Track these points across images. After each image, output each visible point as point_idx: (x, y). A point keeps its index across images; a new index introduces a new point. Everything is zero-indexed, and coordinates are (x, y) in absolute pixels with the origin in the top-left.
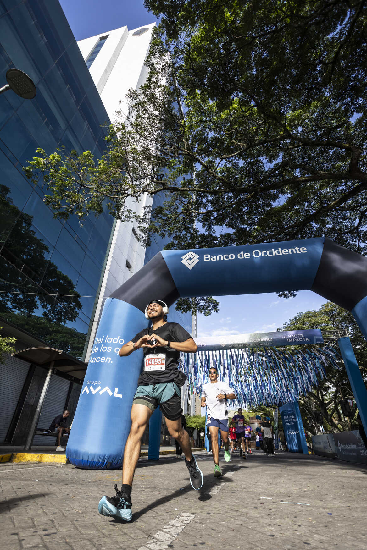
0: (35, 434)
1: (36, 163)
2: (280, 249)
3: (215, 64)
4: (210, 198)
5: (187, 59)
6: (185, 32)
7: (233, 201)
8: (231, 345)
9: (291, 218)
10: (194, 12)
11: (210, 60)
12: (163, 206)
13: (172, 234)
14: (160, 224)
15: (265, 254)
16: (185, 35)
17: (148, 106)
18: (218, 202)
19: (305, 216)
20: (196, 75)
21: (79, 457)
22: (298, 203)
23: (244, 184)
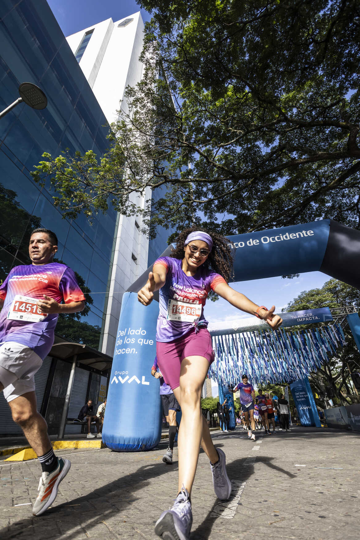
0: (66, 424)
1: (43, 167)
2: (287, 234)
3: (208, 54)
4: (210, 186)
5: (181, 51)
6: (177, 25)
7: (233, 188)
8: (243, 328)
9: (290, 200)
10: (186, 4)
11: (202, 50)
12: (165, 198)
13: (175, 224)
14: (163, 216)
15: (273, 239)
16: (177, 27)
17: (146, 102)
18: (218, 190)
19: (304, 197)
20: (190, 66)
21: (116, 441)
22: (297, 185)
23: (242, 169)
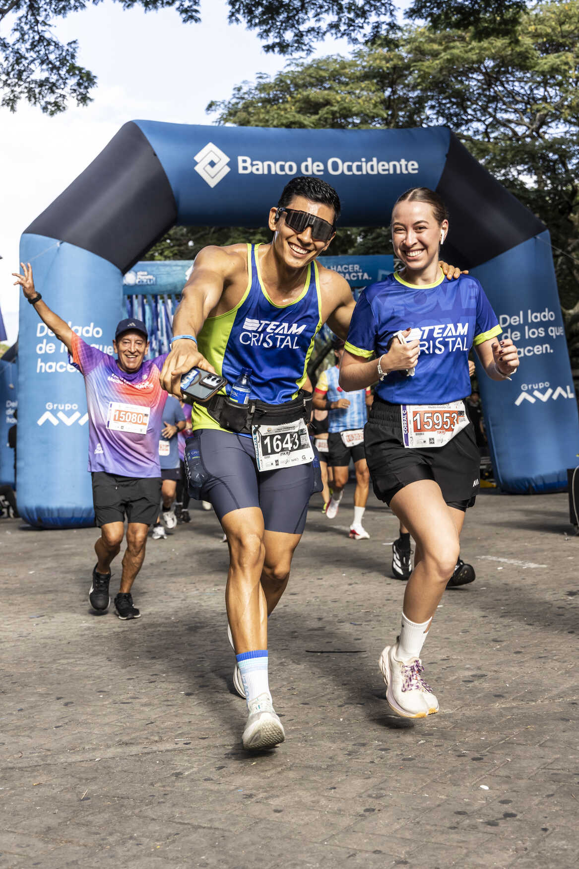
15: (350, 168)
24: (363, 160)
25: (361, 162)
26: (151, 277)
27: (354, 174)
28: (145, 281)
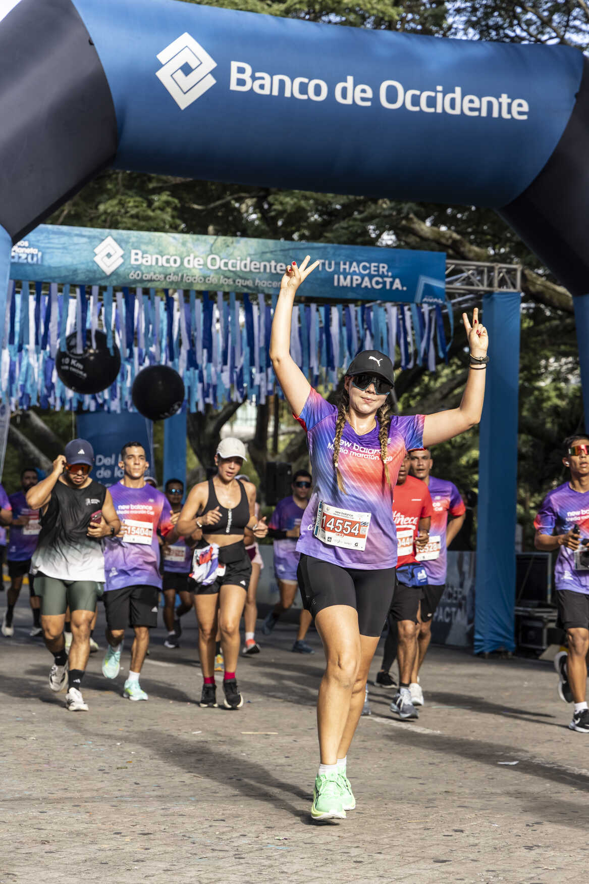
15: (416, 101)
24: (439, 88)
25: (436, 92)
26: (35, 251)
27: (421, 110)
28: (24, 256)
